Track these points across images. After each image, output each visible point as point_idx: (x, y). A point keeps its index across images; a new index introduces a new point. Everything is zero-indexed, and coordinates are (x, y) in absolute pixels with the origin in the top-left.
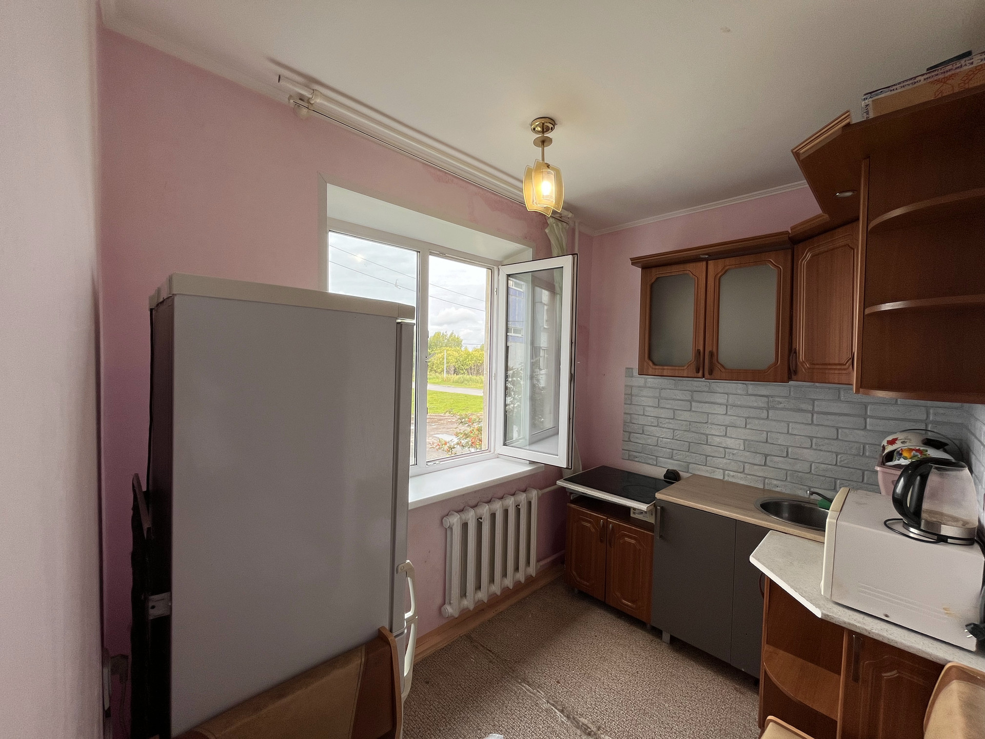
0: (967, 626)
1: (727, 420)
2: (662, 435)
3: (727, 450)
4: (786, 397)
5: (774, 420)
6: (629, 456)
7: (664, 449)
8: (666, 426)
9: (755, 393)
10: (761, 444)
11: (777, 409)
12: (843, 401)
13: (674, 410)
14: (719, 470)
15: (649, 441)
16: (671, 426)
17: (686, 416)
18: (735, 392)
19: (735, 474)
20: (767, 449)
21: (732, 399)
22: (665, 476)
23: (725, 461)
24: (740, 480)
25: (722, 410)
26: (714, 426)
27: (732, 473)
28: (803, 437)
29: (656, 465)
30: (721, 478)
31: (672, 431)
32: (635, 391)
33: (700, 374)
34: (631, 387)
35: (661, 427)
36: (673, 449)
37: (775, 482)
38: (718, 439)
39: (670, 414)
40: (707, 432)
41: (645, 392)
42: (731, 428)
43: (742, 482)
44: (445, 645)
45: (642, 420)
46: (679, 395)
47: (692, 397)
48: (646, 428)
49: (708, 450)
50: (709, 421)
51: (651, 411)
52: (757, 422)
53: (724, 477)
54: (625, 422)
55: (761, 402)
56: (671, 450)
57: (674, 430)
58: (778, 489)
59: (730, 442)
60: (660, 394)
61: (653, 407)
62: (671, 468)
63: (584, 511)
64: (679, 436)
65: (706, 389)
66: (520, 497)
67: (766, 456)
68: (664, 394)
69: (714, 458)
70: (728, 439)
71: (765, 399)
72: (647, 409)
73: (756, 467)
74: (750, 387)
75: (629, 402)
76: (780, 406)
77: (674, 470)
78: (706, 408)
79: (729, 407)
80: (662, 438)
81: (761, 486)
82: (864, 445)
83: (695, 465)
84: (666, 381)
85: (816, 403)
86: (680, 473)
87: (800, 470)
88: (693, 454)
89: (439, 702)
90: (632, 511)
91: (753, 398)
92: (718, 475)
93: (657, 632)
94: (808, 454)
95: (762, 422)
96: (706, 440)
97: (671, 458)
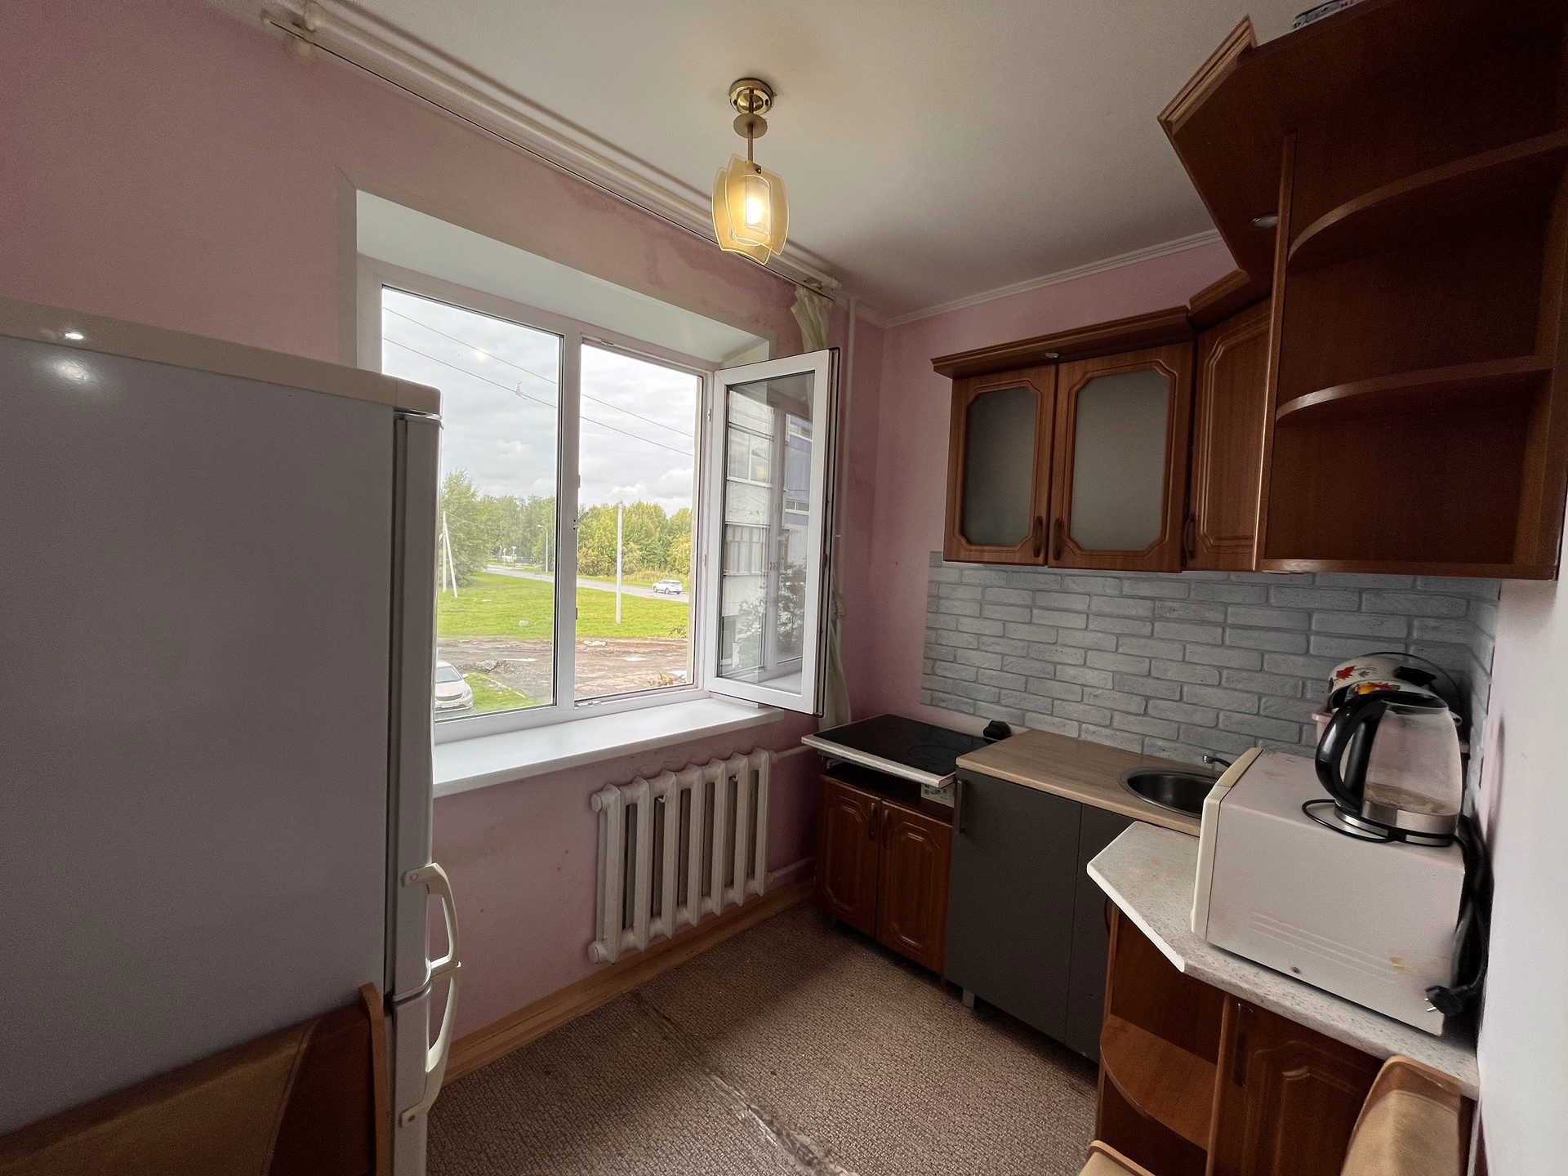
0: (1428, 990)
1: (1089, 638)
2: (984, 664)
3: (1086, 689)
4: (1181, 600)
5: (1163, 639)
6: (932, 698)
7: (988, 688)
8: (990, 649)
9: (1135, 592)
10: (1140, 679)
11: (1168, 620)
12: (1275, 607)
13: (1005, 622)
14: (1070, 722)
15: (963, 675)
16: (998, 649)
17: (1024, 632)
18: (1101, 592)
19: (1096, 728)
20: (1149, 687)
21: (1097, 604)
22: (986, 732)
23: (1081, 707)
24: (1105, 738)
25: (1080, 622)
26: (1067, 650)
27: (1092, 728)
28: (1207, 667)
29: (973, 714)
30: (1075, 735)
31: (1000, 657)
32: (944, 591)
33: (1041, 559)
34: (939, 583)
35: (982, 651)
36: (1001, 688)
37: (1160, 743)
38: (1071, 671)
39: (996, 628)
40: (1056, 659)
41: (961, 592)
42: (1094, 653)
43: (1108, 743)
44: (593, 1009)
45: (953, 639)
46: (1013, 596)
47: (1033, 600)
48: (960, 652)
49: (1056, 688)
50: (1060, 641)
51: (968, 625)
52: (1134, 641)
53: (1079, 735)
54: (928, 644)
55: (1141, 609)
56: (997, 690)
57: (1003, 655)
58: (1164, 755)
59: (1090, 676)
60: (983, 594)
61: (971, 617)
62: (997, 718)
63: (850, 789)
64: (1010, 666)
65: (1056, 587)
66: (739, 762)
67: (1147, 699)
68: (991, 594)
69: (1065, 703)
70: (1087, 671)
71: (1149, 603)
72: (962, 620)
73: (1131, 718)
74: (1127, 583)
75: (934, 609)
76: (1176, 614)
77: (1004, 723)
78: (1055, 618)
79: (1091, 617)
80: (985, 669)
81: (1137, 749)
82: (1304, 680)
83: (1035, 714)
84: (993, 573)
85: (1230, 610)
86: (1010, 726)
87: (1201, 723)
88: (1032, 696)
89: (561, 1107)
90: (923, 788)
91: (1131, 602)
92: (1071, 732)
93: (954, 991)
94: (1215, 697)
95: (1143, 641)
96: (1053, 672)
97: (998, 703)
